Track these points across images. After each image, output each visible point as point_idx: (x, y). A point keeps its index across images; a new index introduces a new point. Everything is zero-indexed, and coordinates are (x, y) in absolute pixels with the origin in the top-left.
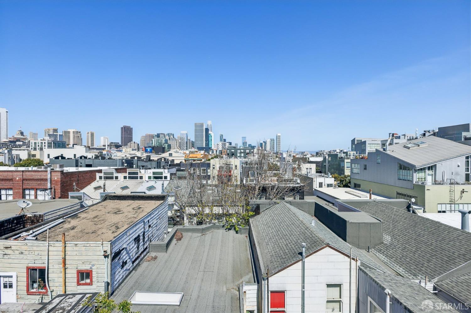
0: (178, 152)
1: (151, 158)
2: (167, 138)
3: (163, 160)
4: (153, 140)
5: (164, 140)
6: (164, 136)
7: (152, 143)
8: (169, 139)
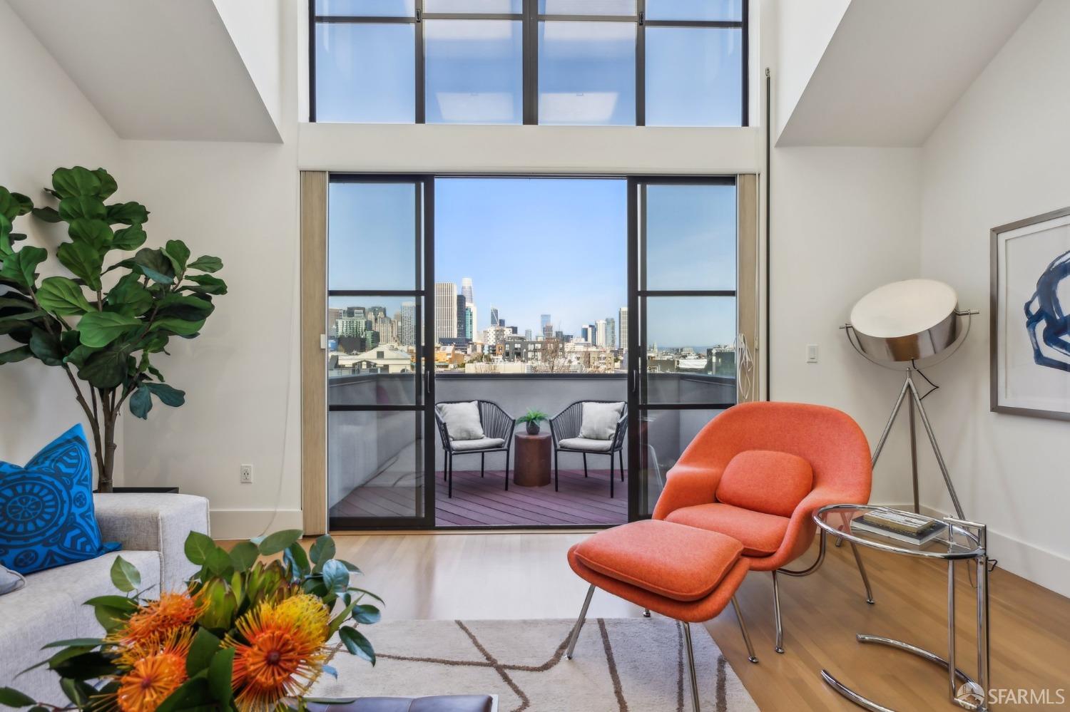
0: (397, 349)
1: (340, 363)
2: (371, 317)
3: (364, 366)
4: (340, 322)
5: (364, 322)
6: (364, 312)
7: (337, 330)
8: (376, 319)
